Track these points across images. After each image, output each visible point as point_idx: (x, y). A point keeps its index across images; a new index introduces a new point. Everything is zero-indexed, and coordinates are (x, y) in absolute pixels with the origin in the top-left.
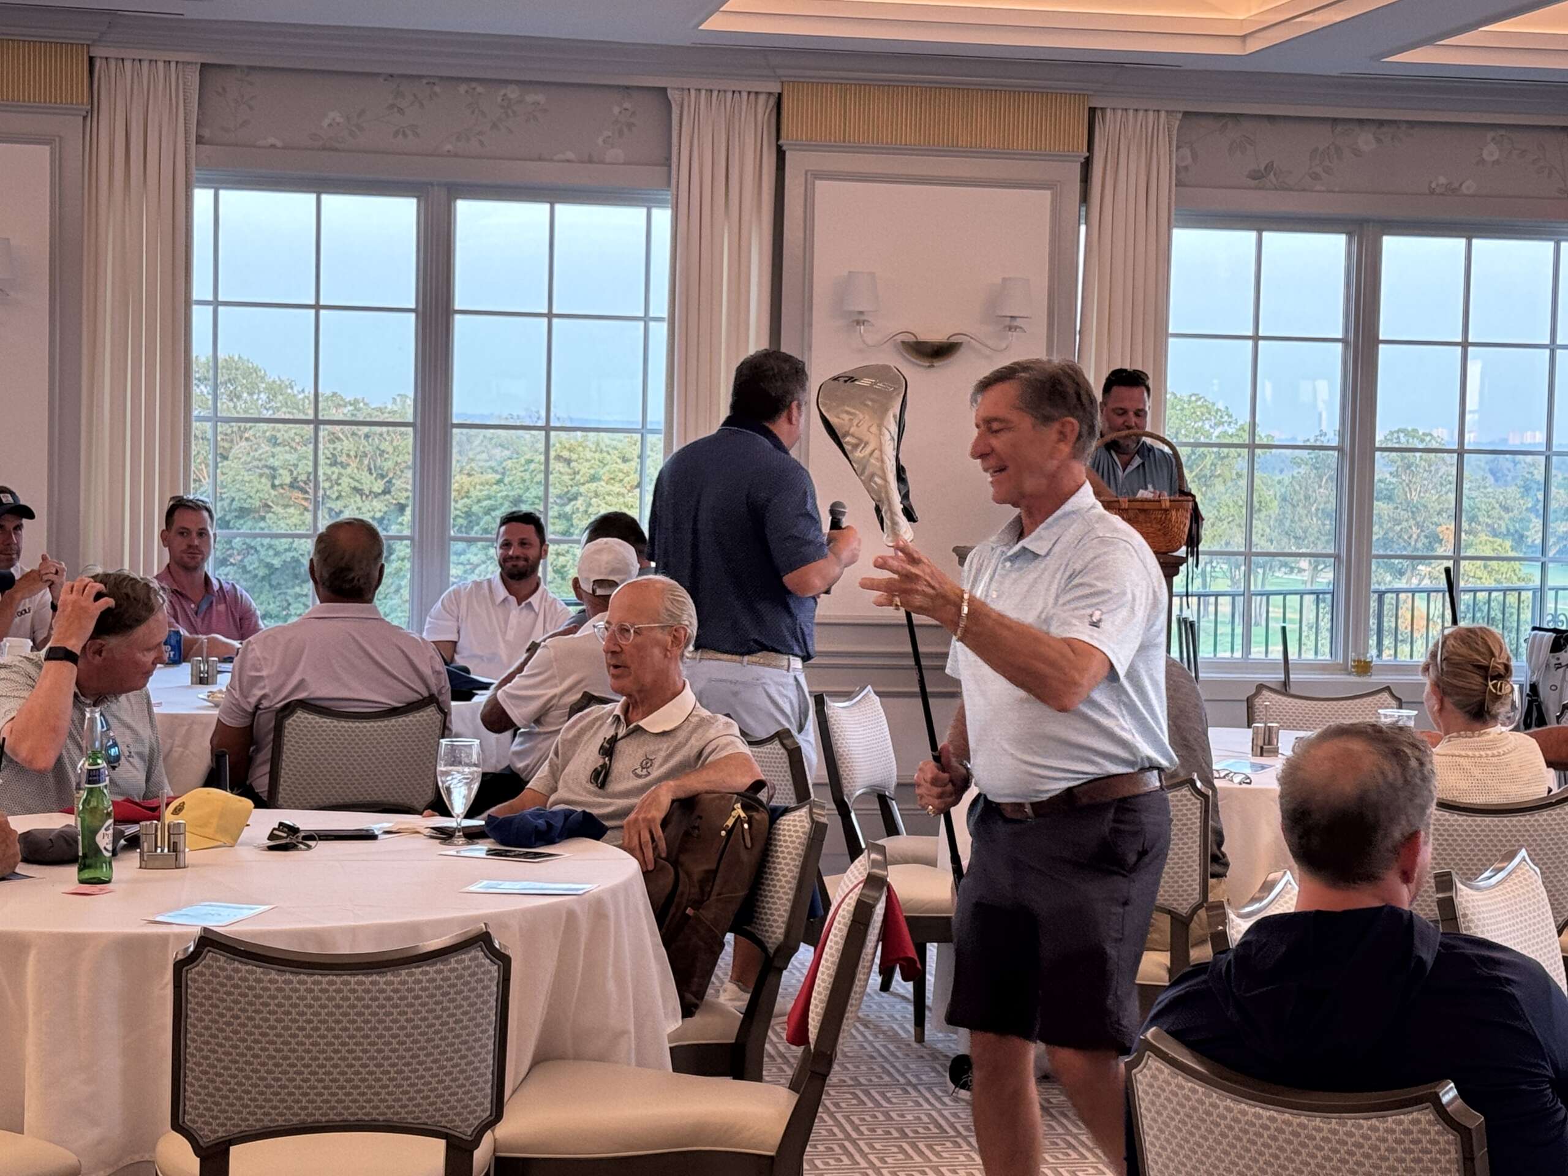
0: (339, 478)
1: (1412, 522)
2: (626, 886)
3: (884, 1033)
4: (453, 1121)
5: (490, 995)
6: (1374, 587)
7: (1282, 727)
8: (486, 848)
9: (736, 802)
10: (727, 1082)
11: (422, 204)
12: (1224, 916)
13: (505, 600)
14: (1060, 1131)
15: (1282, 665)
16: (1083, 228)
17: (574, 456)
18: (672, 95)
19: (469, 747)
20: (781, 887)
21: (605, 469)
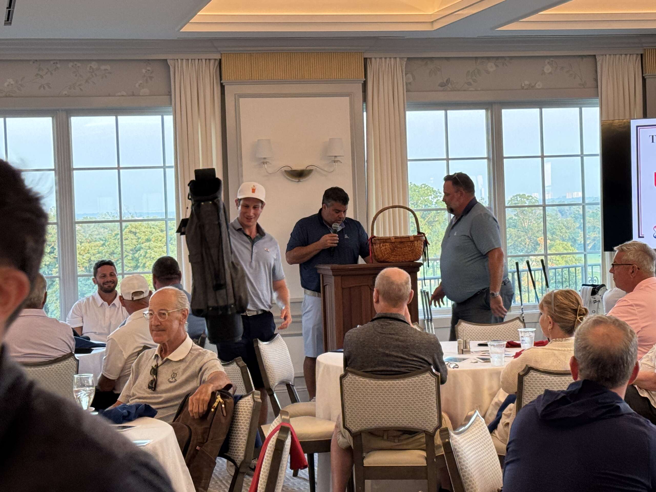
1: (526, 237)
2: (166, 440)
7: (472, 340)
9: (218, 395)
11: (55, 120)
12: (448, 434)
13: (102, 304)
16: (365, 113)
17: (138, 231)
18: (170, 62)
19: (88, 378)
20: (241, 434)
21: (152, 236)
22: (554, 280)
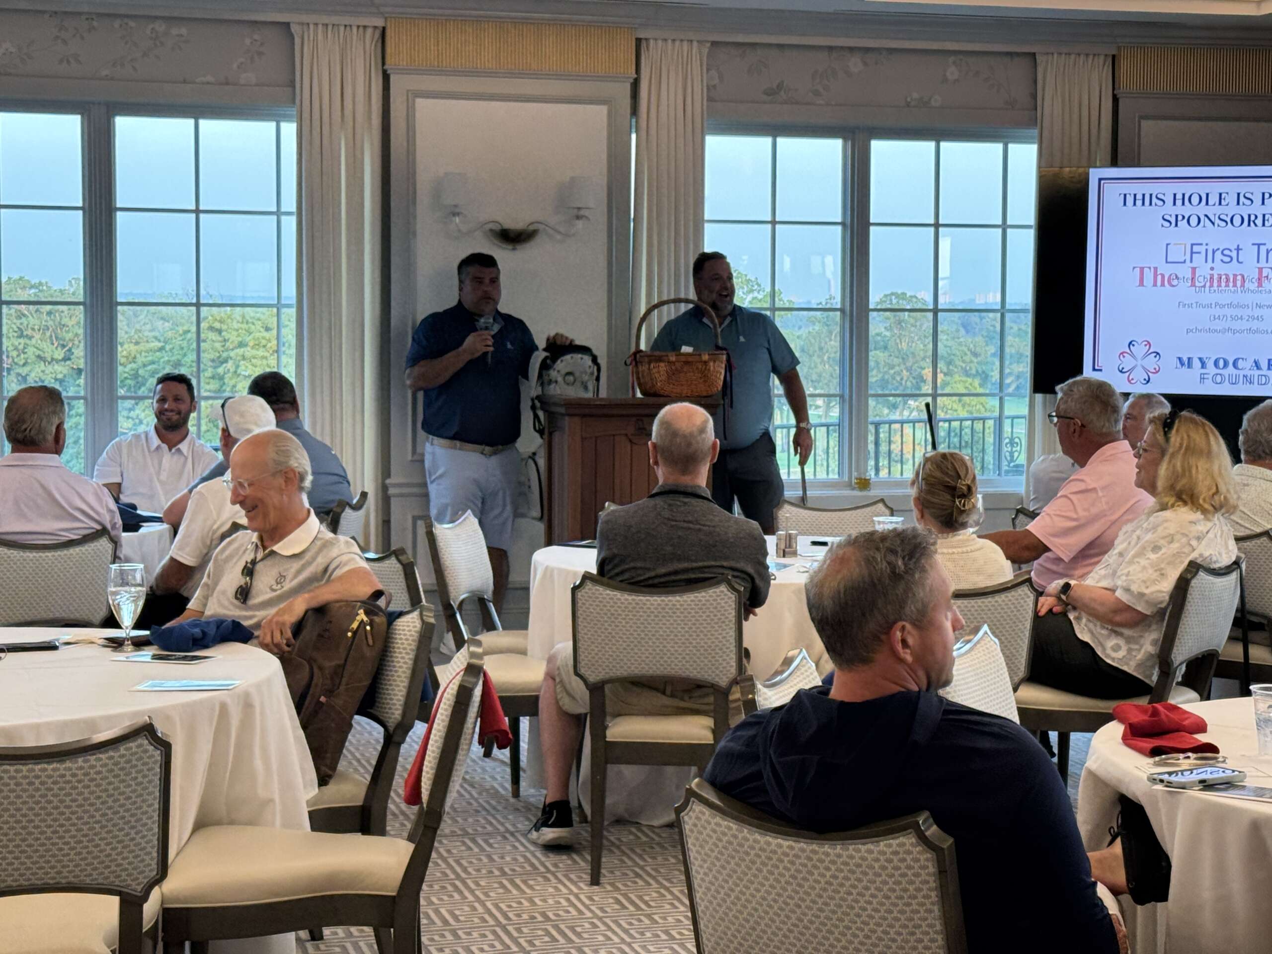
0: (25, 348)
1: (903, 367)
2: (269, 681)
3: (487, 790)
4: (125, 880)
5: (154, 775)
6: (871, 419)
7: (800, 534)
8: (151, 653)
9: (359, 609)
10: (358, 838)
11: (86, 121)
12: (753, 686)
13: (158, 448)
14: (630, 863)
15: (801, 485)
16: (634, 136)
17: (224, 327)
18: (295, 29)
19: (135, 570)
20: (399, 676)
21: (251, 337)
22: (946, 444)
